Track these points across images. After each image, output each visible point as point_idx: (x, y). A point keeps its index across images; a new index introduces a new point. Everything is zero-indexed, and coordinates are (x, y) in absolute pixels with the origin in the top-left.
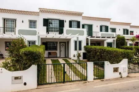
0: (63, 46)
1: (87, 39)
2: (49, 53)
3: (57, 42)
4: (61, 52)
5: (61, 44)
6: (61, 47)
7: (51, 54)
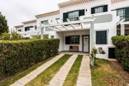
0: (86, 39)
1: (119, 26)
2: (71, 47)
3: (80, 35)
4: (84, 46)
5: (84, 37)
6: (84, 40)
7: (72, 48)
